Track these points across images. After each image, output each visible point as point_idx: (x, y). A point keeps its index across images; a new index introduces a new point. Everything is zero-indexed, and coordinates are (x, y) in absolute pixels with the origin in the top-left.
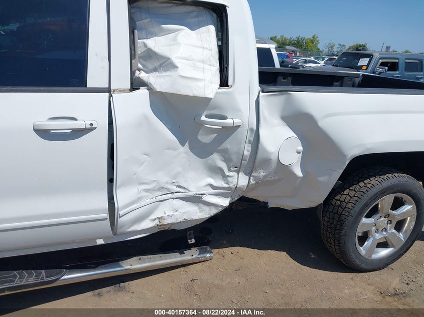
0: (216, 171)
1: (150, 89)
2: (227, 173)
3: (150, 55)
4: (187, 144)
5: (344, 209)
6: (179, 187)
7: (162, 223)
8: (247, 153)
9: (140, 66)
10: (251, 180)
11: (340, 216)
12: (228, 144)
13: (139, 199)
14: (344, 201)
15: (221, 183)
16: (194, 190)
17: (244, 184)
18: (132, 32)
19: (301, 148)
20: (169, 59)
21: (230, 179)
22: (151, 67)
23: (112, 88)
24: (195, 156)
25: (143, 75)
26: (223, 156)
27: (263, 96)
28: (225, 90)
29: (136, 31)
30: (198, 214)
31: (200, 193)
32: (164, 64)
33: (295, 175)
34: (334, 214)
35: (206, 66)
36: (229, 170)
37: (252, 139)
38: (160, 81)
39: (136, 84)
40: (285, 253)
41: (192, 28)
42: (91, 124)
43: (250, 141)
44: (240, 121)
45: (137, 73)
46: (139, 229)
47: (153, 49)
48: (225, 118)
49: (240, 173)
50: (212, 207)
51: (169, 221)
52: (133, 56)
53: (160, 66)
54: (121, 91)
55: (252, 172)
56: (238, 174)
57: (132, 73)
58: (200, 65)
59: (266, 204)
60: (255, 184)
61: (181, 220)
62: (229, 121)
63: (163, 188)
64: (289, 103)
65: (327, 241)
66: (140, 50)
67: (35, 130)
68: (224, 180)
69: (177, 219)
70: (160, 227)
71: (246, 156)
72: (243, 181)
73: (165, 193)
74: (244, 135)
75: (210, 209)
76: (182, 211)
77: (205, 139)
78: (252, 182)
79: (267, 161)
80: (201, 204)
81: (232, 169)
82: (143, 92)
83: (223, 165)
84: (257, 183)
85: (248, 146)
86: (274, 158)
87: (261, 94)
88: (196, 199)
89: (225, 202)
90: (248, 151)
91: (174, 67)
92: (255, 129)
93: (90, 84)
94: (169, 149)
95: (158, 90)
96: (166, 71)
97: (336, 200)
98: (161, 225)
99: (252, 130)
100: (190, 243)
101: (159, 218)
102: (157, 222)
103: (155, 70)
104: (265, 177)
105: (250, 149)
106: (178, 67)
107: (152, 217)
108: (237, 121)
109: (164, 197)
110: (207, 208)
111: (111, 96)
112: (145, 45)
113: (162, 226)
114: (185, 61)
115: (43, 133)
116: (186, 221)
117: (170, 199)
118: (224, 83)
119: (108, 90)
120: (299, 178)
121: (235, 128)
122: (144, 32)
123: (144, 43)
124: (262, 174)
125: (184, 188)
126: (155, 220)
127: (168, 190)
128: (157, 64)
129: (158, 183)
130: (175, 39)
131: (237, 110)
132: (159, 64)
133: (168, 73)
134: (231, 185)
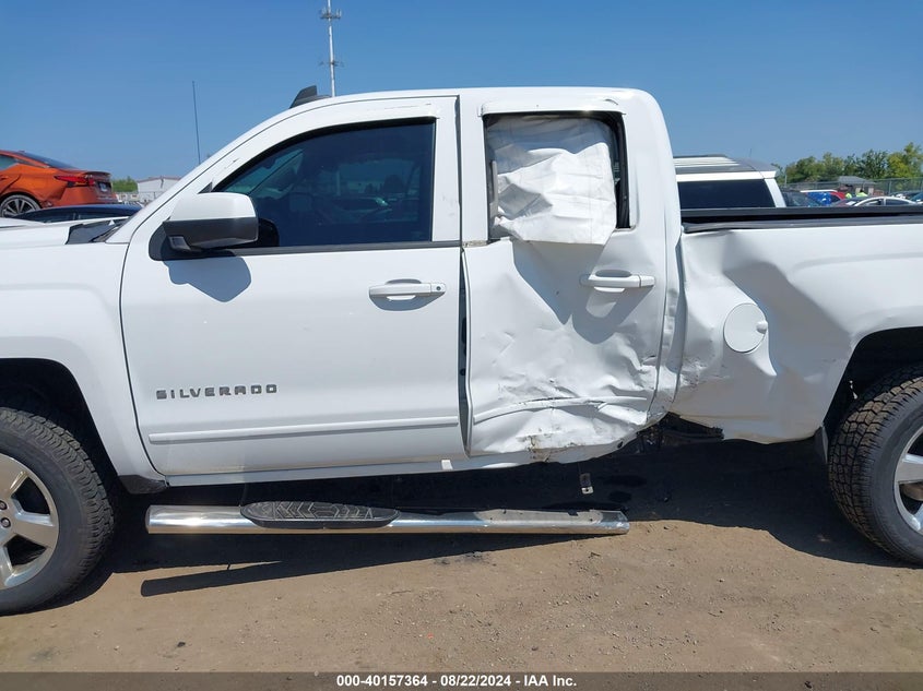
0: (618, 364)
1: (515, 239)
2: (638, 367)
3: (515, 193)
4: (570, 320)
5: (863, 436)
6: (561, 389)
7: (536, 447)
8: (669, 331)
9: (500, 210)
10: (681, 380)
11: (857, 449)
12: (635, 318)
13: (501, 401)
14: (864, 422)
15: (630, 385)
16: (584, 396)
17: (668, 386)
18: (489, 165)
19: (764, 323)
20: (539, 195)
21: (643, 377)
22: (515, 210)
23: (463, 240)
24: (583, 340)
25: (504, 222)
26: (629, 338)
27: (687, 239)
28: (624, 232)
29: (494, 163)
30: (594, 437)
31: (594, 399)
32: (533, 203)
33: (761, 371)
34: (848, 447)
35: (594, 201)
36: (641, 362)
37: (675, 307)
38: (527, 228)
39: (495, 235)
40: (767, 533)
41: (574, 150)
42: (438, 288)
43: (671, 310)
44: (651, 278)
45: (497, 221)
46: (503, 452)
47: (518, 184)
48: (627, 275)
49: (661, 368)
50: (617, 426)
51: (545, 444)
52: (490, 198)
53: (528, 207)
54: (476, 244)
55: (681, 365)
56: (658, 369)
57: (490, 221)
58: (585, 199)
59: (718, 432)
60: (689, 387)
61: (566, 444)
62: (633, 279)
63: (535, 388)
64: (732, 249)
65: (843, 504)
66: (500, 189)
67: (371, 296)
68: (634, 379)
69: (559, 442)
70: (533, 455)
71: (668, 337)
72: (666, 380)
73: (540, 397)
74: (660, 300)
75: (614, 431)
76: (567, 429)
77: (598, 310)
78: (684, 383)
79: (704, 346)
80: (597, 420)
81: (646, 360)
82: (505, 244)
83: (630, 354)
84: (693, 385)
85: (669, 320)
86: (716, 338)
87: (684, 235)
88: (588, 411)
89: (640, 419)
90: (670, 328)
91: (547, 205)
92: (678, 290)
93: (436, 237)
94: (543, 326)
95: (525, 238)
96: (536, 212)
97: (850, 422)
98: (535, 451)
99: (672, 292)
100: (585, 493)
101: (531, 438)
102: (528, 444)
103: (522, 213)
104: (704, 373)
105: (673, 324)
106: (551, 205)
107: (522, 434)
108: (646, 279)
109: (538, 404)
110: (608, 428)
111: (462, 251)
112: (507, 181)
113: (537, 454)
114: (563, 196)
115: (380, 300)
116: (574, 448)
117: (547, 408)
118: (623, 222)
119: (459, 244)
120: (771, 377)
121: (642, 291)
122: (506, 163)
123: (506, 178)
124: (699, 368)
125: (569, 392)
126: (524, 440)
127: (544, 393)
128: (523, 205)
129: (528, 380)
130: (547, 168)
131: (646, 263)
132: (526, 204)
133: (539, 215)
134: (647, 388)
